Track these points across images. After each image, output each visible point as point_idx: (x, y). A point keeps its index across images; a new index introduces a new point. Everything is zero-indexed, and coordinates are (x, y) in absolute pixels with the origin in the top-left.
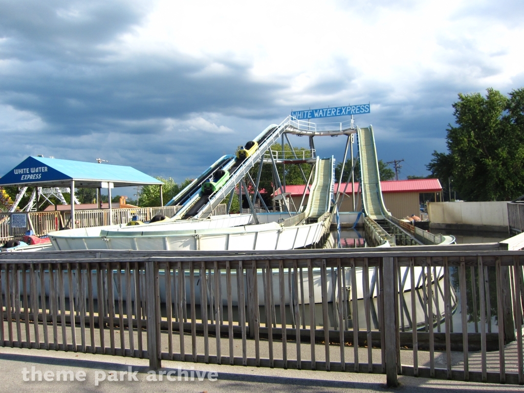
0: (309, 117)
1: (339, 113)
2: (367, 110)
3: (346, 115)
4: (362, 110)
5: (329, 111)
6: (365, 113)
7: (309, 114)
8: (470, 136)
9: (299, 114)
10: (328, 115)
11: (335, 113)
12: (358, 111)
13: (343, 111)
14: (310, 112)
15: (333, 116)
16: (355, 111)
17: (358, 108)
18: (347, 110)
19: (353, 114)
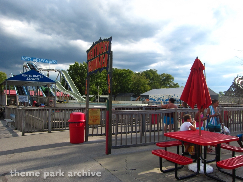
0: (30, 60)
1: (44, 61)
2: (56, 63)
3: (47, 63)
4: (54, 62)
5: (40, 60)
6: (55, 63)
7: (30, 59)
8: (78, 78)
9: (26, 58)
10: (39, 61)
11: (43, 61)
12: (52, 62)
13: (46, 61)
14: (31, 58)
15: (41, 62)
16: (51, 62)
17: (52, 61)
18: (48, 61)
19: (50, 63)
